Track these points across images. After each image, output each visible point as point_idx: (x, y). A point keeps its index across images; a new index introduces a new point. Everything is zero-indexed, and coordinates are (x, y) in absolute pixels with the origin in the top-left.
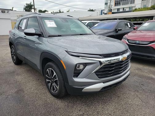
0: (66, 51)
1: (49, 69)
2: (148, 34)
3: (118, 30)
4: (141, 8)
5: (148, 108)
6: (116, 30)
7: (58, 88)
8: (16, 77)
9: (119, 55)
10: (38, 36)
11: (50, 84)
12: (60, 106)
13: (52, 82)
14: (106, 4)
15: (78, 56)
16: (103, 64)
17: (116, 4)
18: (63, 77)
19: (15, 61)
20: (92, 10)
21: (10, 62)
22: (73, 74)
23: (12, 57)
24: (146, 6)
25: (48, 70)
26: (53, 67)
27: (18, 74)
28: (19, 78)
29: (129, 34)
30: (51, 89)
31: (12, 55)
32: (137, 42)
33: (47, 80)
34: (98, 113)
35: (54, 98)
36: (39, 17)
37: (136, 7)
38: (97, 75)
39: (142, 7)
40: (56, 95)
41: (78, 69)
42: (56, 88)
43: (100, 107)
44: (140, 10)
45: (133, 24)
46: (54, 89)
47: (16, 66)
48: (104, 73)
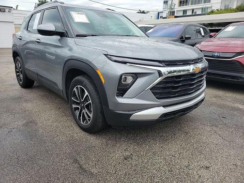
0: (105, 55)
1: (77, 88)
2: (233, 42)
3: (186, 38)
4: (221, 9)
5: (234, 149)
6: (182, 38)
7: (91, 116)
8: (24, 104)
9: (190, 64)
10: (59, 37)
11: (77, 113)
12: (94, 144)
13: (81, 109)
14: (166, 2)
15: (125, 63)
16: (164, 77)
17: (180, 2)
18: (100, 97)
19: (21, 81)
20: (143, 12)
21: (14, 85)
22: (116, 92)
23: (18, 76)
24: (228, 6)
25: (75, 89)
26: (84, 83)
27: (26, 101)
28: (29, 106)
29: (202, 43)
30: (80, 119)
31: (17, 72)
32: (216, 54)
33: (74, 106)
34: (154, 153)
35: (84, 133)
36: (61, 6)
37: (213, 9)
38: (155, 94)
39: (223, 8)
40: (89, 128)
41: (123, 83)
42: (89, 117)
43: (156, 146)
44: (219, 12)
45: (209, 31)
46: (84, 119)
47: (23, 89)
48: (166, 91)
